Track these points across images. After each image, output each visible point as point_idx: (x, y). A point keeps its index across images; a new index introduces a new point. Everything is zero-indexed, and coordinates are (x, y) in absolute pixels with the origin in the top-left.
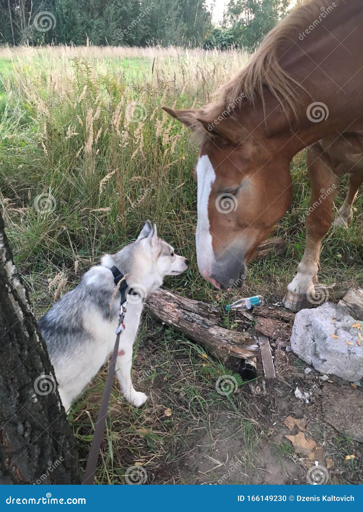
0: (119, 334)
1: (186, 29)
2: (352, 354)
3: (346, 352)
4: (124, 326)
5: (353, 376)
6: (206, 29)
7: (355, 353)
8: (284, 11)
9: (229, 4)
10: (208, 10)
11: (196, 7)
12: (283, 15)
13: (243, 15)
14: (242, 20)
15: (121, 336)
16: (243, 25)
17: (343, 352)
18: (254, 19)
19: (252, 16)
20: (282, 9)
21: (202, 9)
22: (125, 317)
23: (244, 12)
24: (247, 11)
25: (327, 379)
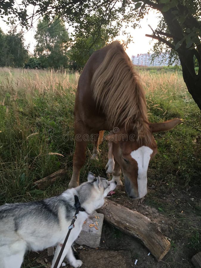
0: (70, 230)
1: (13, 58)
2: (91, 232)
3: (88, 231)
4: (74, 225)
5: (94, 245)
6: (25, 58)
7: (92, 231)
8: (66, 51)
9: (37, 46)
10: (26, 48)
11: (19, 47)
12: (65, 52)
13: (45, 52)
14: (44, 54)
15: (72, 230)
16: (45, 57)
17: (86, 231)
18: (51, 54)
19: (49, 53)
20: (65, 50)
21: (22, 48)
22: (75, 221)
23: (45, 50)
24: (46, 50)
25: (82, 248)
